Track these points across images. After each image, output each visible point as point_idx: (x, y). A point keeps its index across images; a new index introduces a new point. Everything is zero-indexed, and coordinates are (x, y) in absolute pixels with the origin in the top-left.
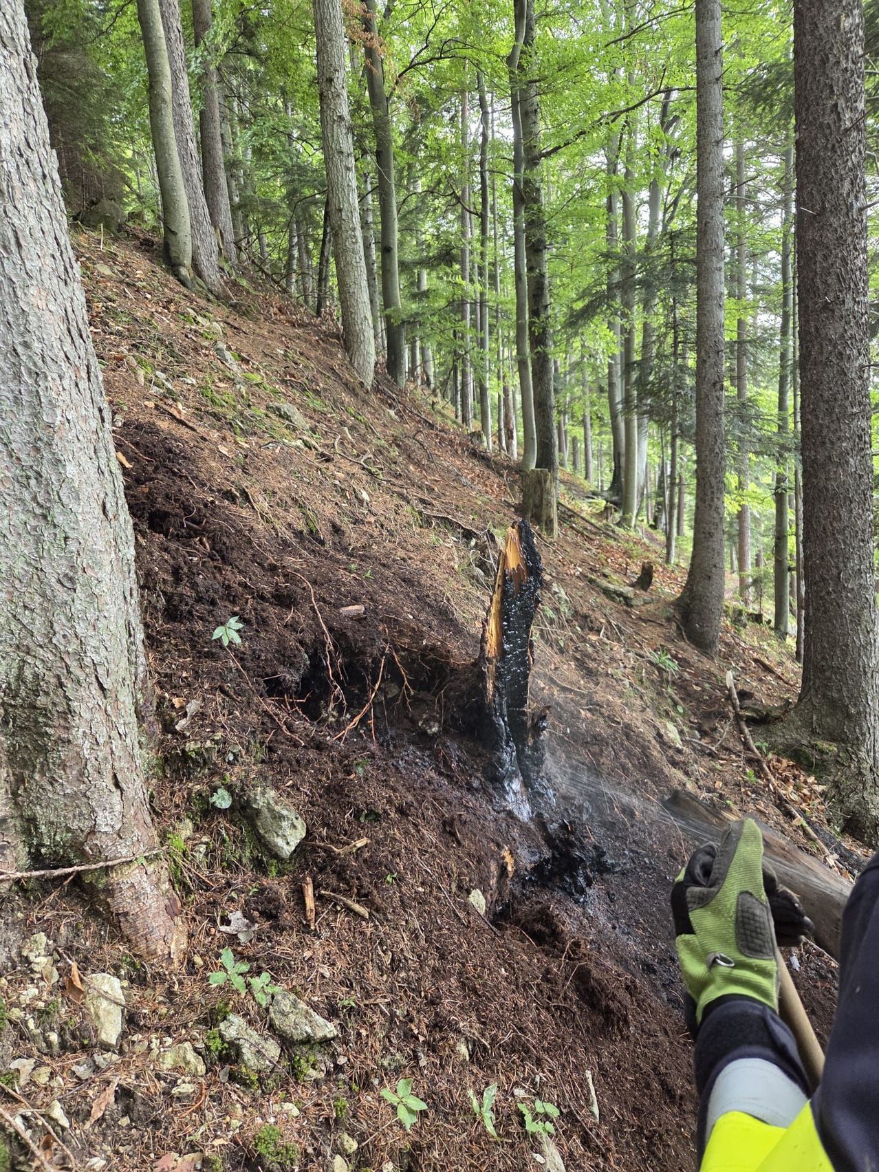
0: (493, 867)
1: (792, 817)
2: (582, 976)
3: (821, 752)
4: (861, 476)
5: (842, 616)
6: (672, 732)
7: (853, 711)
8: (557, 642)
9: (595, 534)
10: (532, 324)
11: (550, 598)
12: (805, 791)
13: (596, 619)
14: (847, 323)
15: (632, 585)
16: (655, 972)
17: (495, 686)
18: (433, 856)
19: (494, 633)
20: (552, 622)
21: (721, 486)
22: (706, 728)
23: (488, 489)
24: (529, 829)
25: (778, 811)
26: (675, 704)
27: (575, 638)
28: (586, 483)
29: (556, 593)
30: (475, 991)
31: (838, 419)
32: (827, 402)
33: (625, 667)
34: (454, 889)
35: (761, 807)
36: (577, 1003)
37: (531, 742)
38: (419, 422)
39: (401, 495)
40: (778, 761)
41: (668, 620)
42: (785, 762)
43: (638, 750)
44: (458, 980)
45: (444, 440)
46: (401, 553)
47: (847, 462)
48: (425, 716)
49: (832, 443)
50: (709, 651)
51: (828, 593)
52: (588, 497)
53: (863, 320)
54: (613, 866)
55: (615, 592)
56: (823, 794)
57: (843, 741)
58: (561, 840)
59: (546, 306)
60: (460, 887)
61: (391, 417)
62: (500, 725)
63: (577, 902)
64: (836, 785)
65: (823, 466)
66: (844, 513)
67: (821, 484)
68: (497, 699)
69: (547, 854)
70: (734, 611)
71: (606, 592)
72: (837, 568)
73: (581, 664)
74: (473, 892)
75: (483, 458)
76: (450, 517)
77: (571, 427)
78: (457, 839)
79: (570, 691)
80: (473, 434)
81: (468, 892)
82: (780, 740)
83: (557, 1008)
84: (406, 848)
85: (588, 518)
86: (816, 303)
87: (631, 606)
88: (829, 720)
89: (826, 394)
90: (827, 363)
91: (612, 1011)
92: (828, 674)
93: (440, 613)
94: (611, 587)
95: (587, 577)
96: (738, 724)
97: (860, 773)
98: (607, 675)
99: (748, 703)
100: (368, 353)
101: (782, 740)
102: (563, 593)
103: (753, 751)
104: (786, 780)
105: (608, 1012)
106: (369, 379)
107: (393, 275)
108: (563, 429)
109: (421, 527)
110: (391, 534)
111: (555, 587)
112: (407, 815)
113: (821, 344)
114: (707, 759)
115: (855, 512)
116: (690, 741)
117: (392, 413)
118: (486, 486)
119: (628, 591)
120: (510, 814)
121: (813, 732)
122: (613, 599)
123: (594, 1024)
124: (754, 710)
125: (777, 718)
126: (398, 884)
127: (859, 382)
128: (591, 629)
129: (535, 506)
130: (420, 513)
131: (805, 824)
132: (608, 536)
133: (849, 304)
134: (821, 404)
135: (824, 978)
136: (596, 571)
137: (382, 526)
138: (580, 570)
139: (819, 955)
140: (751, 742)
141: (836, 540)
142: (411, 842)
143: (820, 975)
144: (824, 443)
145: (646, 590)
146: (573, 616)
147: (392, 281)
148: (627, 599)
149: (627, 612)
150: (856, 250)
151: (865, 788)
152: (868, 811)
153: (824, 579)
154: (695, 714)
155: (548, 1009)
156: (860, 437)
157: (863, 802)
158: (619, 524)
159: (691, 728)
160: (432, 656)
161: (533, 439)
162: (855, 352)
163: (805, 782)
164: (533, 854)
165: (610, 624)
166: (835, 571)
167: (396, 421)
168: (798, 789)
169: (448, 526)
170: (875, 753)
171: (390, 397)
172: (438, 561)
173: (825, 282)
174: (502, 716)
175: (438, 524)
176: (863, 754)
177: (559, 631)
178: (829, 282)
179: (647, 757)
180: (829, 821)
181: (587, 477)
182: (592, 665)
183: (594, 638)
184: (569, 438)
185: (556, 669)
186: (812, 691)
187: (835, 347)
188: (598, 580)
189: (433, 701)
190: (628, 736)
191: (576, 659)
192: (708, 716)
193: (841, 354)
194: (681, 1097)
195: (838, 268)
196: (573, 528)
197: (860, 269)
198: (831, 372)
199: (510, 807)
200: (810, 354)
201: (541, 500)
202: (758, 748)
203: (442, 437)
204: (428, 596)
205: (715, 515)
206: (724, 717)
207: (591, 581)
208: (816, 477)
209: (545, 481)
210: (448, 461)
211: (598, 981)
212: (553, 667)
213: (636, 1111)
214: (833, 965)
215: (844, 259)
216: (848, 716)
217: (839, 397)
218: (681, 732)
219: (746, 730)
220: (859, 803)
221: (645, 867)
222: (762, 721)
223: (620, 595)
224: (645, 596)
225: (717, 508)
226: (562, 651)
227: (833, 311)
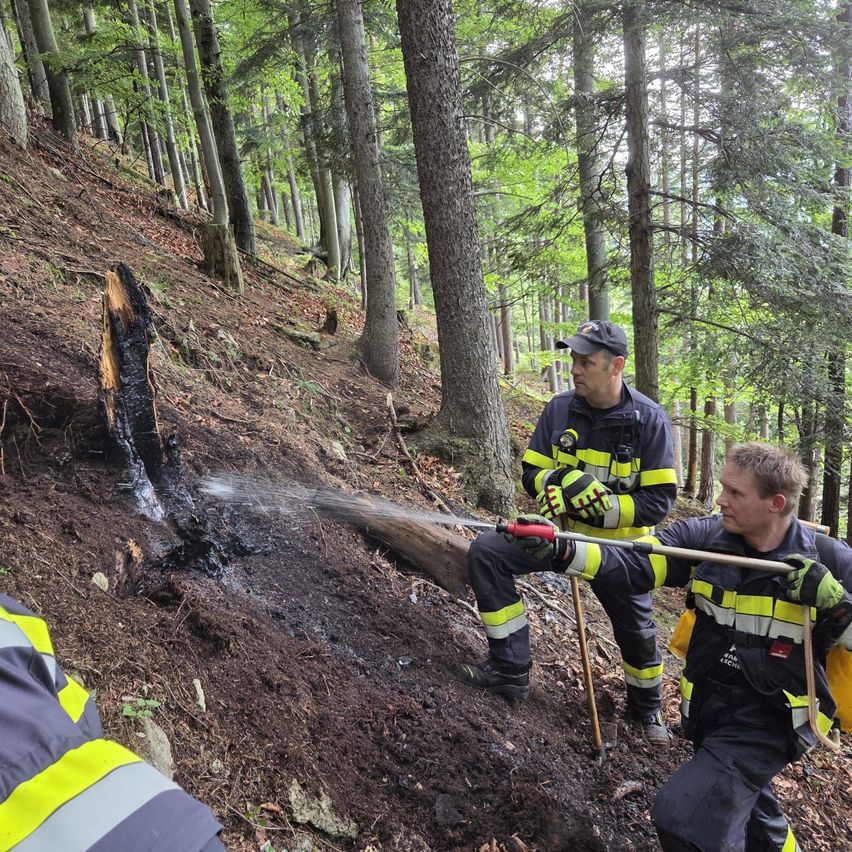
0: (119, 556)
1: (434, 500)
2: (193, 619)
3: (458, 447)
4: (466, 215)
5: (464, 335)
6: (338, 449)
7: (478, 411)
8: (225, 382)
9: (297, 287)
10: (204, 73)
11: (216, 344)
12: (447, 479)
13: (265, 360)
14: (442, 78)
15: (319, 331)
16: (284, 618)
17: (116, 415)
18: (52, 551)
19: (109, 367)
20: (219, 366)
21: (384, 232)
22: (369, 442)
23: (176, 249)
24: (161, 527)
25: (422, 497)
26: (344, 425)
27: (243, 377)
28: (298, 240)
29: (222, 339)
30: (91, 640)
31: (443, 166)
32: (434, 150)
33: (292, 398)
34: (75, 573)
35: (409, 495)
36: (189, 637)
37: (165, 459)
38: (94, 181)
39: (38, 254)
40: (426, 459)
41: (352, 358)
42: (431, 459)
43: (294, 464)
44: (76, 636)
45: (124, 200)
46: (38, 309)
47: (454, 203)
48: (55, 449)
49: (441, 187)
50: (390, 383)
51: (452, 317)
52: (299, 254)
53: (454, 76)
54: (253, 549)
55: (301, 338)
56: (460, 480)
57: (473, 436)
58: (191, 531)
59: (218, 55)
60: (82, 573)
61: (55, 176)
62: (126, 446)
63: (210, 576)
64: (469, 471)
65: (437, 208)
66: (456, 248)
67: (437, 224)
68: (119, 425)
69: (179, 542)
70: (422, 348)
71: (292, 338)
72: (456, 295)
73: (247, 399)
74: (96, 575)
75: (172, 218)
76: (98, 273)
77: (278, 183)
78: (77, 537)
79: (233, 422)
80: (162, 193)
81: (91, 575)
82: (427, 443)
83: (170, 643)
84: (22, 548)
85: (291, 273)
86: (415, 59)
87: (319, 349)
88: (462, 421)
89: (432, 143)
90: (429, 115)
91: (220, 638)
92: (458, 384)
93: (79, 361)
94: (297, 333)
95: (273, 326)
96: (395, 435)
97: (486, 459)
98: (272, 405)
99: (403, 417)
100: (16, 105)
101: (429, 442)
102: (232, 339)
103: (405, 455)
104: (431, 473)
105: (217, 639)
106: (23, 134)
107: (43, 15)
108: (270, 185)
109: (65, 284)
110: (27, 291)
111: (221, 334)
112: (23, 523)
113: (423, 98)
114: (370, 466)
115: (464, 247)
116: (355, 454)
117: (57, 172)
118: (174, 245)
119: (314, 336)
120: (143, 517)
121: (452, 433)
122: (300, 345)
123: (205, 650)
124: (407, 422)
125: (425, 426)
126: (13, 575)
127: (457, 132)
128: (261, 369)
129: (217, 261)
130: (63, 270)
131: (442, 503)
132: (309, 289)
133: (441, 60)
134: (429, 152)
135: (436, 605)
136: (282, 320)
137: (16, 284)
138: (267, 320)
139: (436, 591)
140: (405, 448)
141: (453, 272)
142: (27, 543)
143: (434, 604)
144: (435, 187)
145: (332, 334)
146: (242, 359)
147: (44, 22)
148: (313, 343)
149: (312, 354)
150: (441, 10)
151: (491, 470)
152: (493, 487)
153: (447, 306)
154: (361, 432)
155: (161, 644)
156: (462, 181)
157: (490, 481)
158: (325, 278)
159: (358, 444)
160: (56, 395)
161: (222, 196)
162: (451, 105)
163: (446, 473)
164: (165, 544)
165: (280, 363)
166: (455, 299)
167: (62, 180)
168: (440, 478)
169: (95, 281)
170: (497, 441)
171: (55, 154)
172: (81, 314)
173: (420, 40)
174: (126, 437)
175: (83, 280)
176: (487, 444)
177: (226, 373)
178: (423, 39)
179: (303, 467)
180: (465, 500)
181: (299, 233)
182: (258, 399)
183: (262, 376)
184: (278, 195)
185: (219, 405)
186: (449, 400)
187: (434, 100)
188: (284, 328)
189: (62, 435)
190: (285, 454)
191: (244, 396)
192: (370, 433)
193: (439, 106)
194: (279, 686)
195: (429, 28)
196: (272, 283)
197: (447, 29)
198: (434, 123)
199: (142, 511)
200: (416, 107)
201: (223, 255)
202: (410, 452)
203: (123, 196)
204: (64, 346)
205: (382, 260)
206: (383, 431)
207: (278, 329)
208: (433, 217)
209: (224, 237)
210: (128, 220)
211: (206, 619)
212: (216, 403)
213: (240, 700)
214: (445, 595)
215: (432, 19)
216: (476, 416)
217: (443, 145)
218: (347, 448)
219: (401, 439)
220: (488, 483)
221: (285, 548)
222: (412, 430)
223: (307, 340)
224: (331, 339)
225: (383, 253)
226: (230, 390)
227: (429, 67)
